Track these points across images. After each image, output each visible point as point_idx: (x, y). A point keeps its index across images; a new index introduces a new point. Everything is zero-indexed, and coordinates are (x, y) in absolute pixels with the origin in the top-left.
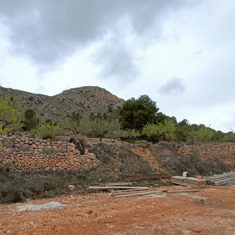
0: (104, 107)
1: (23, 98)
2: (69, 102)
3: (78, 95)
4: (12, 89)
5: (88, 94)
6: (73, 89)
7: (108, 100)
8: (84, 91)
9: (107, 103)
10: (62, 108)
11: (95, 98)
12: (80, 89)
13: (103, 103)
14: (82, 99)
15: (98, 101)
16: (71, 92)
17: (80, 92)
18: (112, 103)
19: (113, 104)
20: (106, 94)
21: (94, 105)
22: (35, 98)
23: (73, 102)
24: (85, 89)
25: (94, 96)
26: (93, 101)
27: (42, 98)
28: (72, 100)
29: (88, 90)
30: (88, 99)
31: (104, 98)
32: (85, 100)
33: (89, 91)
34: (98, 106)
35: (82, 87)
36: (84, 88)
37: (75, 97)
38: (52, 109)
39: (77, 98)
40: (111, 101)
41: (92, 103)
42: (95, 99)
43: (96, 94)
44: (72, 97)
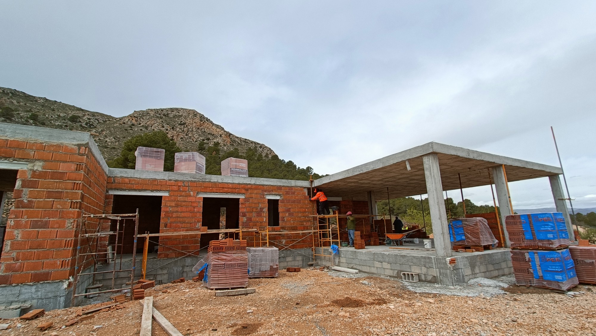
0: (196, 141)
1: (59, 116)
2: (141, 130)
3: (158, 119)
4: (47, 100)
5: (176, 119)
6: (152, 110)
7: (205, 132)
8: (171, 116)
9: (201, 136)
10: (124, 137)
11: (184, 127)
12: (165, 110)
13: (195, 136)
14: (163, 127)
15: (187, 132)
16: (148, 114)
17: (164, 115)
18: (209, 136)
19: (211, 138)
20: (202, 122)
21: (181, 138)
22: (84, 118)
23: (147, 129)
24: (174, 113)
25: (184, 124)
26: (180, 131)
27: (96, 119)
28: (146, 128)
29: (178, 114)
30: (173, 128)
31: (199, 128)
32: (169, 129)
33: (180, 116)
34: (186, 139)
35: (169, 109)
36: (172, 110)
37: (152, 122)
38: (106, 139)
39: (156, 125)
40: (209, 134)
41: (178, 134)
42: (185, 129)
43: (187, 121)
44: (148, 123)
